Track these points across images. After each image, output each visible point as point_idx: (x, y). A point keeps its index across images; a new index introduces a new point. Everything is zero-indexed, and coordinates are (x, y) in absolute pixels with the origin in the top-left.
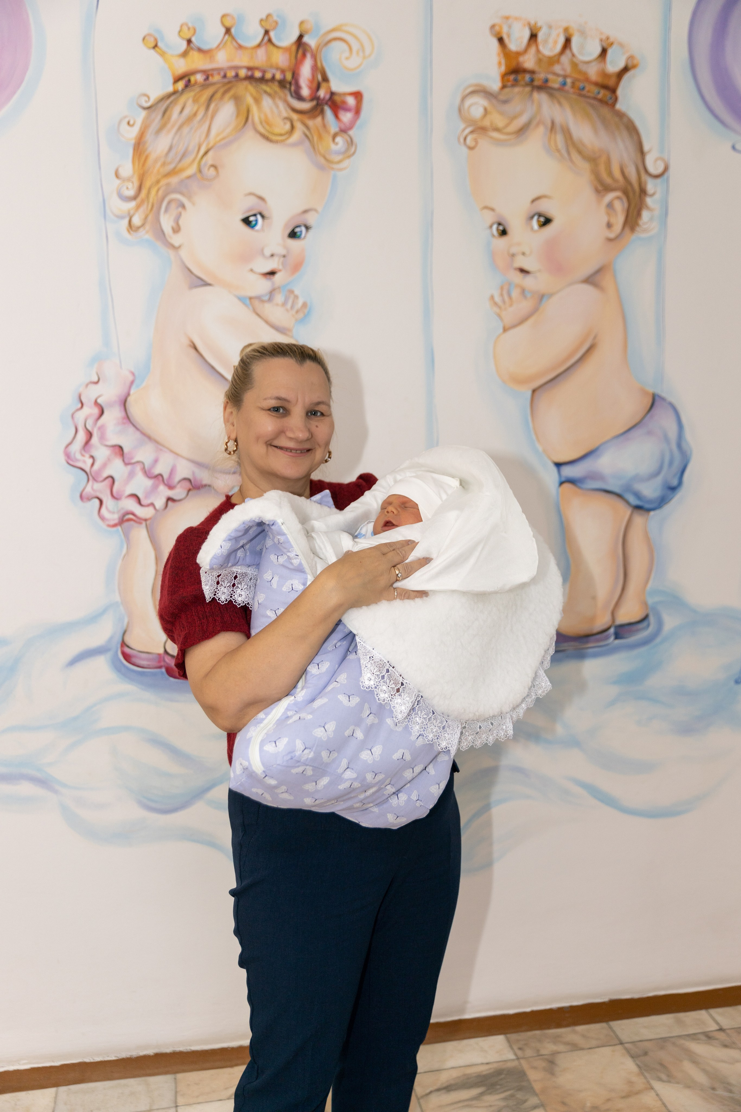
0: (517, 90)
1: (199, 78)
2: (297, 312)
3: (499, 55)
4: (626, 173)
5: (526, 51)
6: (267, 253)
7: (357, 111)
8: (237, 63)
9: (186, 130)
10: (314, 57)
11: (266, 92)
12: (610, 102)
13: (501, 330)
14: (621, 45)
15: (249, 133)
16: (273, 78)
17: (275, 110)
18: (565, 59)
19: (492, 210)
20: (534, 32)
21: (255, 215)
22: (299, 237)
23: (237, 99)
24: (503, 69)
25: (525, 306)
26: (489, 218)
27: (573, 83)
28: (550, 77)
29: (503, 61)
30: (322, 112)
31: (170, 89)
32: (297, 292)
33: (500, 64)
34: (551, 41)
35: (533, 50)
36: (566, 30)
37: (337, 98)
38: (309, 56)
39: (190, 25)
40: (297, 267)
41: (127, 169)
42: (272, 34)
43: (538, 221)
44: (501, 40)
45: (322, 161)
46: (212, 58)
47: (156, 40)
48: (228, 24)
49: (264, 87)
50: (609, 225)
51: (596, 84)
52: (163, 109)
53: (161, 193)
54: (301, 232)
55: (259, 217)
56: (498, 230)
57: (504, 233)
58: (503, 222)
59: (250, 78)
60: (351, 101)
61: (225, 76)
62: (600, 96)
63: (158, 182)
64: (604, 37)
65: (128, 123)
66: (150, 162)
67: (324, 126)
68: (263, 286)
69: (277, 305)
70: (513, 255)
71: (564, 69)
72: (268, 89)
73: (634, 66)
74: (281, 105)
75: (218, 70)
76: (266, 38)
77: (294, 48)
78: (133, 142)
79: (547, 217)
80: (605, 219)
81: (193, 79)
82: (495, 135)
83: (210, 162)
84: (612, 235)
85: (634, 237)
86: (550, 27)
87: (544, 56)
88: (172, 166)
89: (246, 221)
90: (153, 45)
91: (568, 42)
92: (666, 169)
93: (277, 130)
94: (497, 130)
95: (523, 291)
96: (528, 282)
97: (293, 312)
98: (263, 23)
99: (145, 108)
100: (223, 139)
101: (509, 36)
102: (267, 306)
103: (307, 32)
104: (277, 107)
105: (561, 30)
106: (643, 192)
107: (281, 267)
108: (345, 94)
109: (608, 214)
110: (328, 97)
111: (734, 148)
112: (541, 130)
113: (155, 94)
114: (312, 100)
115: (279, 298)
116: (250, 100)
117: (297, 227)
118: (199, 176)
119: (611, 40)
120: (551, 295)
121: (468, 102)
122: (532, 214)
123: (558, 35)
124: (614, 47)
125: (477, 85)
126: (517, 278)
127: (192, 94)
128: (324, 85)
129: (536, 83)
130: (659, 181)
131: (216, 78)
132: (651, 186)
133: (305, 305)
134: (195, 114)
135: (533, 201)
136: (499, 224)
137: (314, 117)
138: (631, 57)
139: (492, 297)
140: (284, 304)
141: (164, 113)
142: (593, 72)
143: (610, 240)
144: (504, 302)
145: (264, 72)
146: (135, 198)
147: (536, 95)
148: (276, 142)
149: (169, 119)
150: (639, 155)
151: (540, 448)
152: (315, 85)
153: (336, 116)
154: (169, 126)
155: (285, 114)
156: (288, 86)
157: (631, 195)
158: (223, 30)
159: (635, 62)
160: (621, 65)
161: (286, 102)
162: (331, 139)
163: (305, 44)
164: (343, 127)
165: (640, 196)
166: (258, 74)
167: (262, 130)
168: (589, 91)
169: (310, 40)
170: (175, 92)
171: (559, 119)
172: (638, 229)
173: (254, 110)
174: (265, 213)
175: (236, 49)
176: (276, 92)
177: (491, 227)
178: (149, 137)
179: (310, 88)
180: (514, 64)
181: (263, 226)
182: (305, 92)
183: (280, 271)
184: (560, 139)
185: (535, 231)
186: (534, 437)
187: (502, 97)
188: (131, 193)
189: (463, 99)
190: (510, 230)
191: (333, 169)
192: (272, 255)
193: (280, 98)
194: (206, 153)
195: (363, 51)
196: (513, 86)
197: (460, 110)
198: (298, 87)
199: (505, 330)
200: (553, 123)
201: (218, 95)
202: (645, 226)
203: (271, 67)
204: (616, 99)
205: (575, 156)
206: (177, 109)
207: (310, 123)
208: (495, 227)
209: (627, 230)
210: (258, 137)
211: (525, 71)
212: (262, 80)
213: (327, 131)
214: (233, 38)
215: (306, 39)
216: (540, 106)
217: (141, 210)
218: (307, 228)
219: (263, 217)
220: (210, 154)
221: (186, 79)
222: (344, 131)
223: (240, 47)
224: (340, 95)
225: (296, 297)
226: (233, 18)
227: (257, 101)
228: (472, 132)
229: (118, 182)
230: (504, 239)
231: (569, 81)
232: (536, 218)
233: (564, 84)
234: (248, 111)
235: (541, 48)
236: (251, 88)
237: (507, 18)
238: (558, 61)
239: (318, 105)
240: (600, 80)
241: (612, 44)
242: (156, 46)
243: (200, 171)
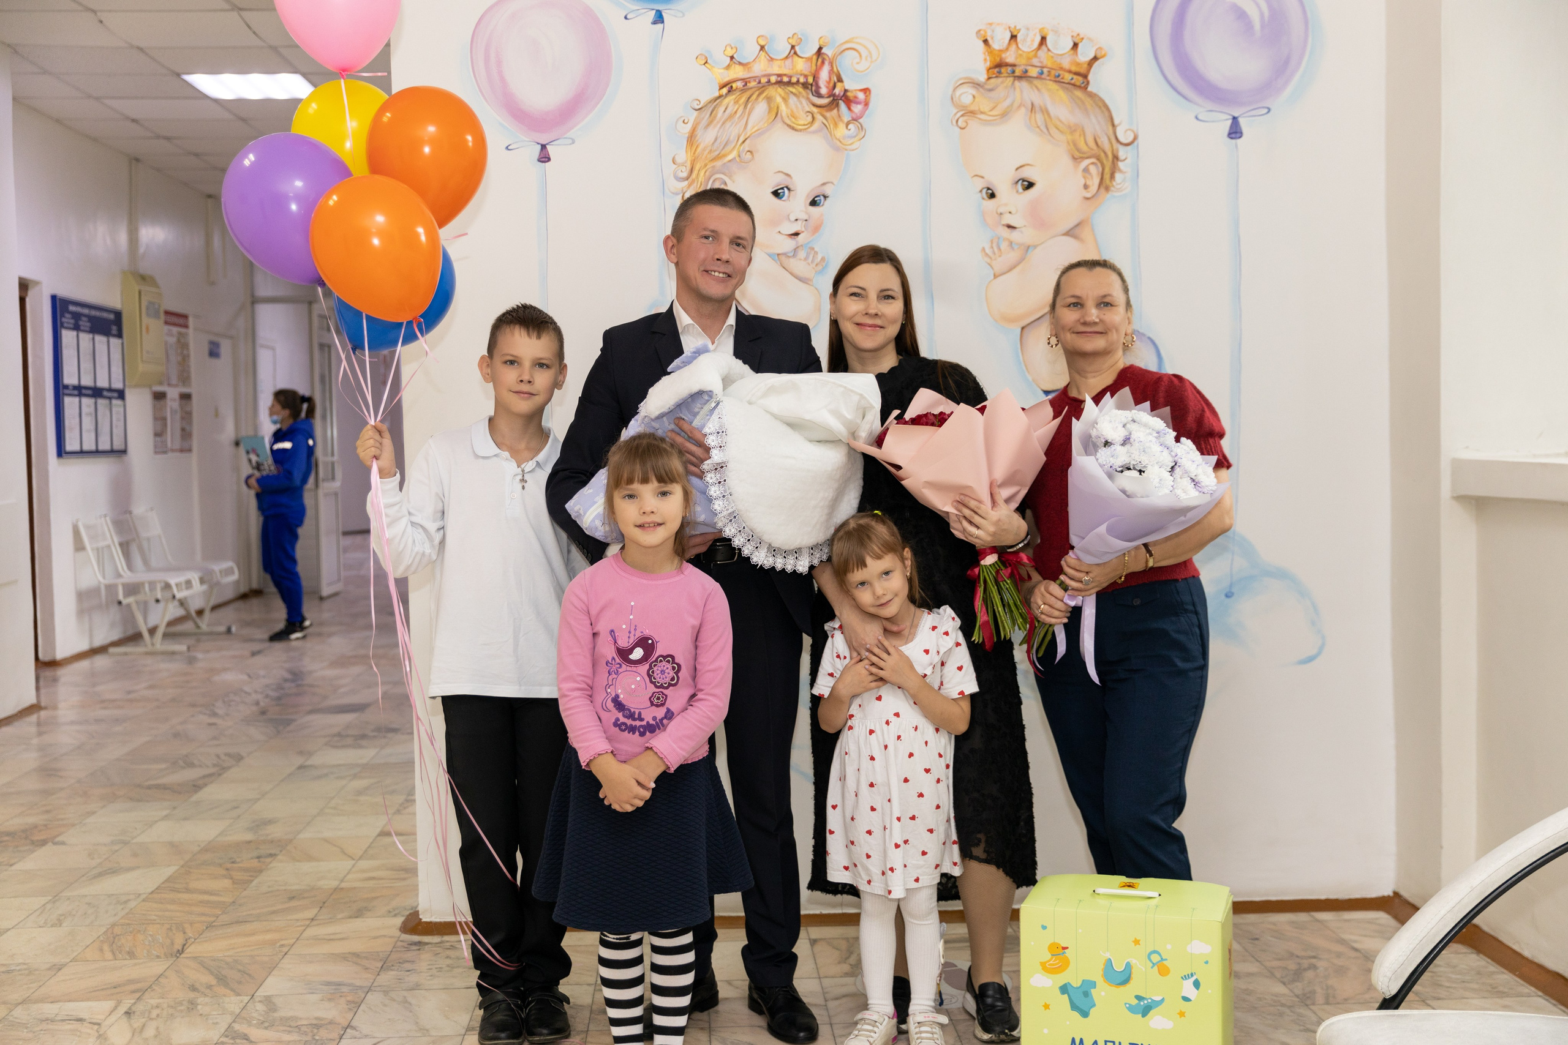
0: (1000, 80)
1: (740, 84)
2: (817, 265)
3: (985, 53)
4: (1099, 143)
5: (1007, 49)
6: (793, 218)
7: (866, 104)
8: (769, 71)
9: (728, 124)
10: (831, 64)
11: (792, 92)
12: (1083, 85)
13: (992, 277)
14: (1090, 39)
15: (779, 125)
16: (798, 81)
17: (799, 106)
18: (1040, 53)
19: (982, 177)
20: (1015, 34)
21: (782, 188)
22: (818, 205)
23: (769, 99)
24: (988, 64)
25: (1012, 256)
26: (980, 184)
27: (1049, 72)
28: (1029, 68)
29: (988, 58)
30: (837, 105)
31: (717, 94)
32: (816, 249)
33: (985, 60)
34: (1029, 40)
35: (1013, 47)
36: (1041, 30)
37: (849, 94)
38: (827, 63)
39: (733, 46)
40: (817, 229)
41: (683, 156)
42: (797, 48)
43: (1022, 185)
44: (986, 42)
45: (838, 142)
46: (749, 70)
47: (706, 58)
48: (762, 43)
49: (791, 89)
50: (1086, 187)
51: (1070, 72)
52: (711, 109)
53: (707, 173)
54: (820, 200)
55: (785, 189)
56: (987, 193)
57: (992, 196)
58: (991, 187)
59: (779, 83)
60: (861, 96)
61: (760, 82)
62: (1073, 82)
63: (706, 165)
64: (1075, 35)
65: (684, 122)
66: (699, 150)
67: (839, 116)
68: (789, 245)
69: (800, 260)
70: (1001, 214)
71: (1041, 62)
72: (794, 90)
73: (1103, 57)
74: (804, 102)
75: (754, 78)
76: (793, 51)
77: (815, 58)
78: (687, 135)
79: (1031, 181)
80: (1083, 182)
81: (734, 85)
82: (982, 116)
83: (747, 149)
84: (1089, 195)
85: (1109, 195)
86: (1028, 29)
87: (1023, 51)
88: (717, 153)
89: (776, 194)
90: (704, 62)
91: (1043, 39)
92: (1135, 138)
93: (802, 122)
94: (982, 113)
95: (1011, 243)
96: (1014, 236)
97: (814, 266)
98: (790, 41)
99: (696, 110)
100: (758, 130)
101: (992, 38)
102: (792, 260)
103: (825, 46)
104: (801, 103)
105: (1037, 31)
106: (1116, 158)
107: (803, 229)
108: (856, 90)
109: (1084, 177)
110: (842, 94)
111: (1197, 118)
112: (1023, 110)
113: (705, 98)
114: (829, 97)
115: (802, 254)
116: (779, 100)
117: (816, 197)
118: (737, 159)
119: (1081, 36)
120: (1035, 247)
121: (958, 93)
122: (1017, 180)
123: (1035, 35)
124: (1084, 41)
125: (965, 78)
126: (1006, 232)
127: (734, 97)
128: (839, 85)
129: (1017, 73)
130: (1129, 148)
131: (753, 84)
132: (1122, 152)
133: (823, 259)
134: (736, 112)
135: (1017, 169)
136: (989, 189)
137: (831, 110)
138: (1100, 48)
139: (984, 249)
140: (806, 259)
141: (711, 113)
142: (1066, 63)
143: (1087, 199)
144: (994, 253)
145: (790, 77)
146: (687, 179)
147: (1017, 83)
148: (800, 130)
149: (715, 117)
150: (1111, 128)
151: (1030, 378)
152: (832, 84)
153: (849, 109)
154: (715, 122)
155: (808, 110)
156: (810, 86)
157: (1105, 162)
158: (759, 48)
159: (1103, 53)
160: (1092, 56)
161: (808, 99)
162: (845, 126)
163: (823, 53)
164: (854, 116)
165: (1113, 161)
166: (785, 79)
167: (788, 122)
168: (1063, 78)
169: (827, 51)
170: (720, 96)
171: (1038, 101)
172: (1112, 188)
173: (783, 107)
174: (789, 187)
175: (769, 61)
176: (800, 93)
177: (981, 191)
178: (699, 132)
179: (827, 87)
180: (998, 60)
181: (789, 197)
182: (824, 91)
183: (803, 232)
184: (1039, 117)
185: (1021, 193)
186: (1024, 368)
187: (988, 87)
188: (685, 175)
189: (954, 90)
190: (997, 194)
191: (846, 150)
192: (797, 220)
193: (803, 97)
194: (744, 141)
195: (871, 57)
196: (997, 77)
197: (952, 99)
198: (818, 87)
199: (995, 276)
200: (1033, 105)
201: (754, 96)
202: (1119, 187)
203: (797, 74)
204: (1088, 83)
205: (1053, 131)
206: (722, 109)
207: (828, 114)
208: (985, 191)
209: (1102, 190)
210: (786, 126)
211: (1007, 65)
212: (789, 83)
213: (842, 121)
214: (767, 53)
215: (823, 51)
216: (1022, 91)
217: (692, 187)
218: (825, 197)
219: (789, 189)
220: (747, 141)
221: (729, 86)
222: (855, 120)
223: (772, 59)
224: (852, 91)
225: (816, 253)
226: (766, 38)
227: (785, 100)
228: (962, 116)
229: (675, 166)
230: (993, 201)
231: (1045, 70)
232: (1020, 182)
233: (1042, 73)
234: (778, 108)
235: (1020, 46)
236: (779, 90)
237: (991, 24)
238: (1036, 56)
239: (833, 99)
240: (1074, 69)
241: (1082, 39)
242: (706, 62)
243: (739, 156)
